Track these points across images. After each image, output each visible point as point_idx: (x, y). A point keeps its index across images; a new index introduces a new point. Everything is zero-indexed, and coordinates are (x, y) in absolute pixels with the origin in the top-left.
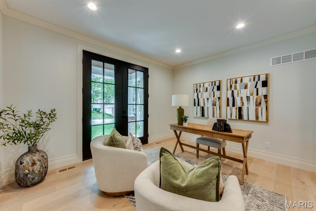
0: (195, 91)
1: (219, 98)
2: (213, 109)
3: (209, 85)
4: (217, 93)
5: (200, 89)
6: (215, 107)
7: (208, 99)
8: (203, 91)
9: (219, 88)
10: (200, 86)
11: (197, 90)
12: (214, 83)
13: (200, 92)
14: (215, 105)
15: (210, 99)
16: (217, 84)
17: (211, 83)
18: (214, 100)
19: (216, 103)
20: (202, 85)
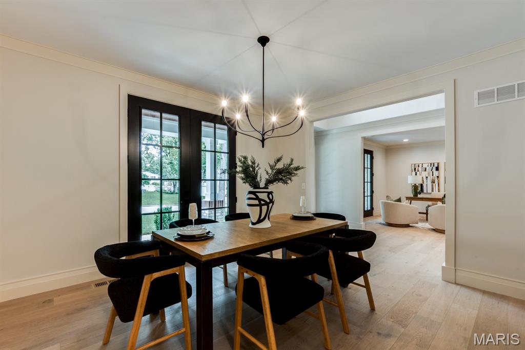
0: (413, 170)
1: (438, 177)
2: (432, 185)
3: (428, 166)
4: (436, 173)
5: (418, 169)
6: (434, 184)
7: (427, 177)
8: (422, 171)
9: (437, 169)
10: (419, 166)
11: (415, 169)
12: (432, 164)
13: (418, 171)
14: (434, 183)
15: (429, 178)
16: (436, 165)
17: (430, 164)
18: (433, 178)
19: (434, 181)
20: (420, 165)
